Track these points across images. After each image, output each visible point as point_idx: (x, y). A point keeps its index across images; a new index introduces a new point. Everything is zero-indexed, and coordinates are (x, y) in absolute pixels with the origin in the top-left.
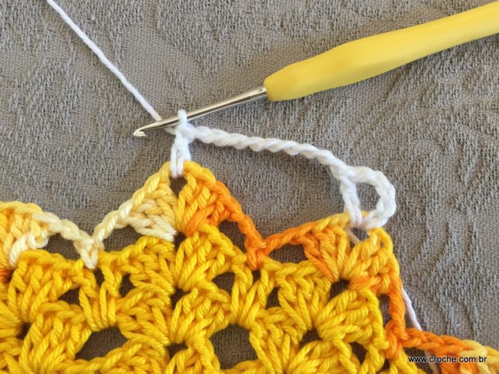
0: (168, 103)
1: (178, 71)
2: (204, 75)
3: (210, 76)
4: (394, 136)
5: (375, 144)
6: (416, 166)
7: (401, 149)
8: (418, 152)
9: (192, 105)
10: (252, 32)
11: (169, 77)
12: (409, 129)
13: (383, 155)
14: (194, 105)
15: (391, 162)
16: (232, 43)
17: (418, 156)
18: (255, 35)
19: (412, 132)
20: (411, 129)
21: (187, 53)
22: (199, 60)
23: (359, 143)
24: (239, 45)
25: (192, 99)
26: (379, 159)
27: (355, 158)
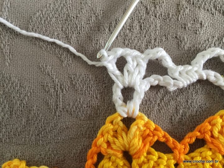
0: (42, 85)
1: (47, 64)
2: (64, 66)
3: (67, 66)
4: (184, 94)
5: (173, 99)
6: (199, 112)
7: (190, 101)
8: (199, 103)
9: (58, 85)
10: (91, 36)
11: (41, 69)
12: (193, 88)
13: (179, 106)
14: (59, 85)
15: (184, 110)
16: (80, 43)
17: (200, 105)
18: (93, 37)
19: (195, 90)
20: (194, 88)
21: (51, 52)
22: (59, 56)
23: (163, 99)
24: (84, 44)
25: (57, 81)
26: (176, 108)
27: (161, 109)
